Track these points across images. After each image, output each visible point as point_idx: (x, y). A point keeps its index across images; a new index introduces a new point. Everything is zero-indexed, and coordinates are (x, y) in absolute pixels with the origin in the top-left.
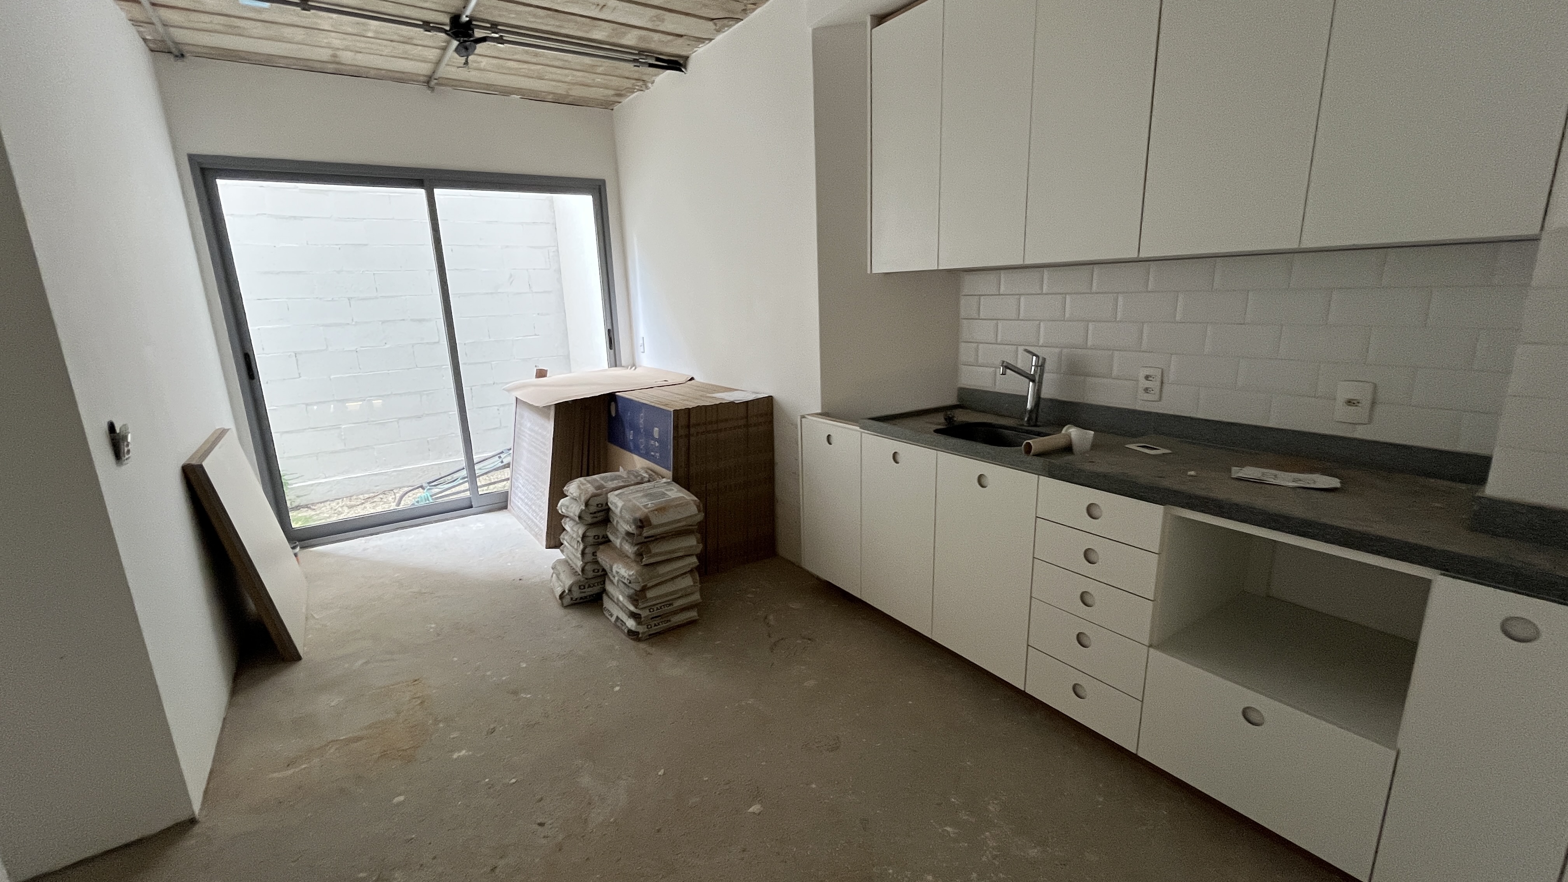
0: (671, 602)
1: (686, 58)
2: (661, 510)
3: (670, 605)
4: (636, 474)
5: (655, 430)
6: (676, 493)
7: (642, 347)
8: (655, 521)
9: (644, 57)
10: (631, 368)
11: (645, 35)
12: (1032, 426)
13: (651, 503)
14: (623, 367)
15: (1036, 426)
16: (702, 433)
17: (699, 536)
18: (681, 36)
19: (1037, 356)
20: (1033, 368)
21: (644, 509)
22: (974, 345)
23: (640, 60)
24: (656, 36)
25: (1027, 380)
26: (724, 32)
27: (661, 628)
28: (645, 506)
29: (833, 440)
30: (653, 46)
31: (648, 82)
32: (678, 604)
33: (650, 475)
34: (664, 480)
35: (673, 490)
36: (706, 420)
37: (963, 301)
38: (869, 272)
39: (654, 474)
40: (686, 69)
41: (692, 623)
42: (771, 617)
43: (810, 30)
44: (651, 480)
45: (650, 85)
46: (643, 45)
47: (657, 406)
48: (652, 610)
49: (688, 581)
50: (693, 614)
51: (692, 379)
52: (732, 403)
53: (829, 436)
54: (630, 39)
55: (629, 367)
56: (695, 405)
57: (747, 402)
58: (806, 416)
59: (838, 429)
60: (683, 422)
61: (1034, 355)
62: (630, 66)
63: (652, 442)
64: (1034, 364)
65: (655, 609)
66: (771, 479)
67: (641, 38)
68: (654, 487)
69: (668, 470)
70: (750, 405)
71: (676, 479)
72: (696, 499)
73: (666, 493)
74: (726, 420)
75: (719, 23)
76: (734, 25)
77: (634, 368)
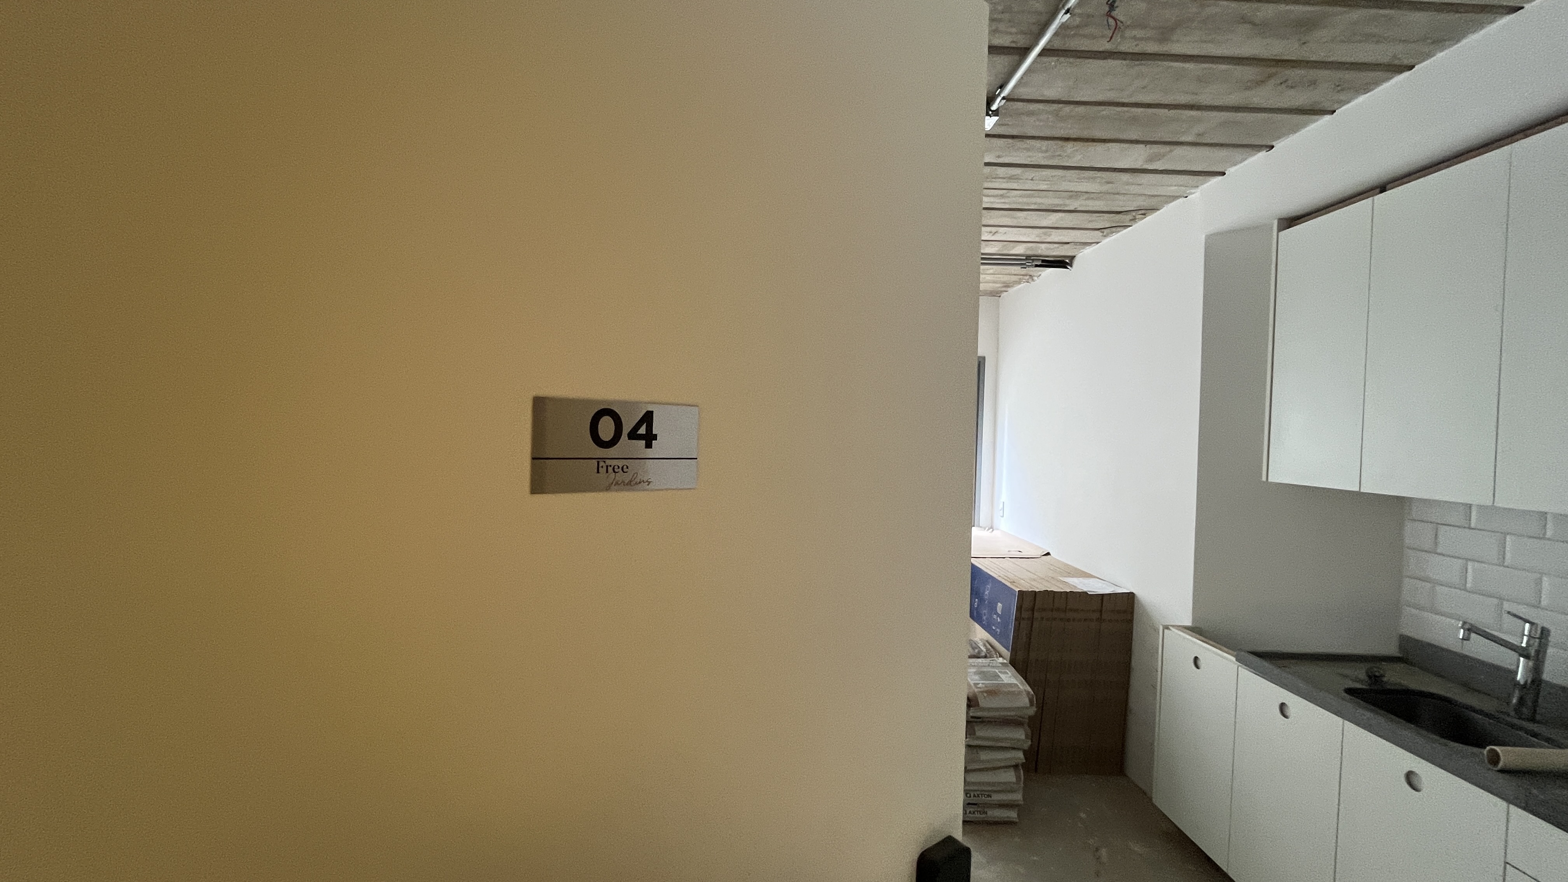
0: (990, 793)
1: (1072, 258)
2: (992, 692)
3: (989, 796)
4: (974, 645)
5: (998, 606)
6: (1010, 678)
7: (1002, 511)
8: (983, 703)
9: (1031, 261)
10: (988, 530)
11: (1032, 247)
12: (1523, 719)
13: (982, 684)
14: (981, 527)
15: (1533, 720)
16: (1048, 620)
17: (1029, 731)
18: (1068, 243)
19: (1532, 624)
20: (1525, 639)
21: (974, 687)
22: (1428, 585)
23: (1027, 264)
24: (1043, 246)
25: (1515, 655)
26: (1111, 236)
27: (977, 818)
28: (976, 684)
29: (1201, 663)
30: (1039, 252)
31: (1034, 276)
32: (996, 797)
33: (987, 650)
34: (1001, 660)
35: (1008, 674)
36: (1053, 606)
37: (1409, 527)
38: (1264, 479)
39: (992, 650)
40: (1071, 266)
41: (1007, 823)
42: (1104, 852)
43: (1203, 238)
44: (988, 655)
45: (1035, 278)
46: (1029, 253)
47: (1003, 581)
48: (968, 795)
49: (1009, 776)
50: (1013, 815)
51: (1048, 554)
52: (1084, 594)
53: (1196, 659)
54: (1020, 250)
55: (987, 528)
56: (1042, 589)
57: (1103, 595)
58: (1170, 627)
59: (1210, 654)
60: (1027, 604)
61: (1527, 621)
62: (1019, 268)
63: (995, 616)
64: (1526, 633)
65: (972, 795)
66: (1125, 686)
67: (1028, 249)
68: (989, 666)
69: (1007, 650)
70: (1105, 598)
71: (1013, 663)
72: (1030, 689)
73: (999, 676)
74: (1076, 611)
75: (1106, 231)
76: (1122, 230)
77: (991, 530)
